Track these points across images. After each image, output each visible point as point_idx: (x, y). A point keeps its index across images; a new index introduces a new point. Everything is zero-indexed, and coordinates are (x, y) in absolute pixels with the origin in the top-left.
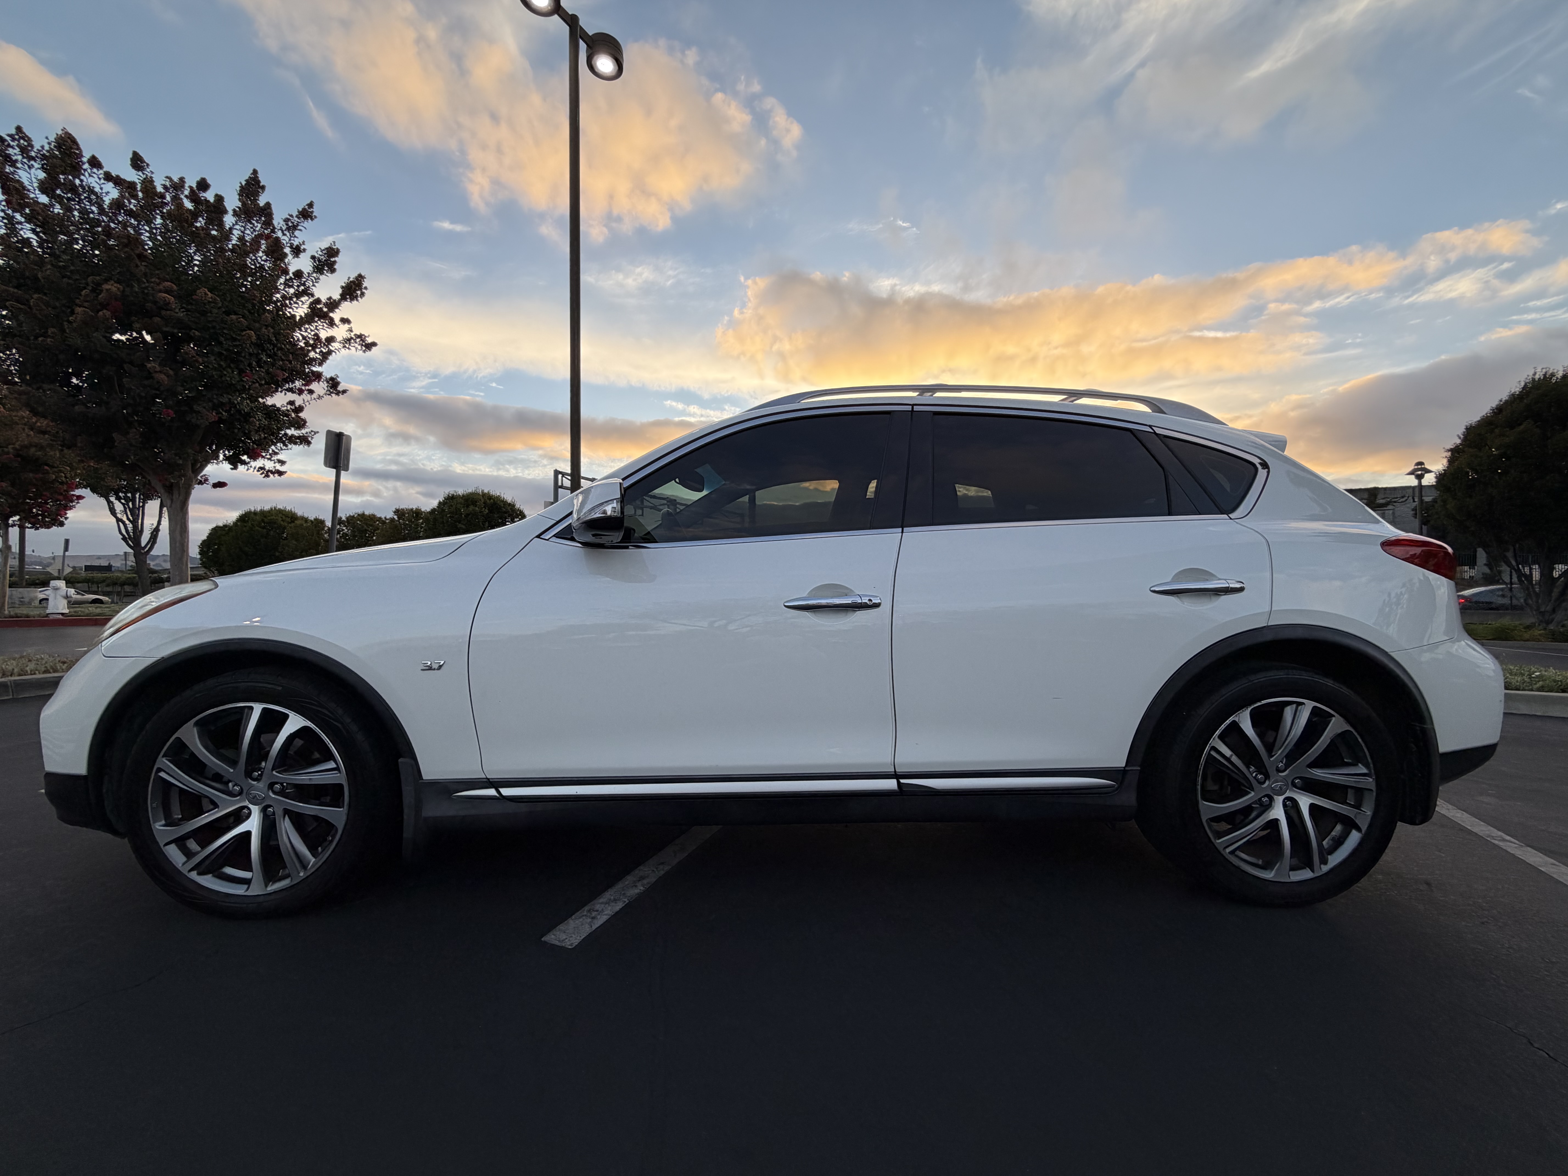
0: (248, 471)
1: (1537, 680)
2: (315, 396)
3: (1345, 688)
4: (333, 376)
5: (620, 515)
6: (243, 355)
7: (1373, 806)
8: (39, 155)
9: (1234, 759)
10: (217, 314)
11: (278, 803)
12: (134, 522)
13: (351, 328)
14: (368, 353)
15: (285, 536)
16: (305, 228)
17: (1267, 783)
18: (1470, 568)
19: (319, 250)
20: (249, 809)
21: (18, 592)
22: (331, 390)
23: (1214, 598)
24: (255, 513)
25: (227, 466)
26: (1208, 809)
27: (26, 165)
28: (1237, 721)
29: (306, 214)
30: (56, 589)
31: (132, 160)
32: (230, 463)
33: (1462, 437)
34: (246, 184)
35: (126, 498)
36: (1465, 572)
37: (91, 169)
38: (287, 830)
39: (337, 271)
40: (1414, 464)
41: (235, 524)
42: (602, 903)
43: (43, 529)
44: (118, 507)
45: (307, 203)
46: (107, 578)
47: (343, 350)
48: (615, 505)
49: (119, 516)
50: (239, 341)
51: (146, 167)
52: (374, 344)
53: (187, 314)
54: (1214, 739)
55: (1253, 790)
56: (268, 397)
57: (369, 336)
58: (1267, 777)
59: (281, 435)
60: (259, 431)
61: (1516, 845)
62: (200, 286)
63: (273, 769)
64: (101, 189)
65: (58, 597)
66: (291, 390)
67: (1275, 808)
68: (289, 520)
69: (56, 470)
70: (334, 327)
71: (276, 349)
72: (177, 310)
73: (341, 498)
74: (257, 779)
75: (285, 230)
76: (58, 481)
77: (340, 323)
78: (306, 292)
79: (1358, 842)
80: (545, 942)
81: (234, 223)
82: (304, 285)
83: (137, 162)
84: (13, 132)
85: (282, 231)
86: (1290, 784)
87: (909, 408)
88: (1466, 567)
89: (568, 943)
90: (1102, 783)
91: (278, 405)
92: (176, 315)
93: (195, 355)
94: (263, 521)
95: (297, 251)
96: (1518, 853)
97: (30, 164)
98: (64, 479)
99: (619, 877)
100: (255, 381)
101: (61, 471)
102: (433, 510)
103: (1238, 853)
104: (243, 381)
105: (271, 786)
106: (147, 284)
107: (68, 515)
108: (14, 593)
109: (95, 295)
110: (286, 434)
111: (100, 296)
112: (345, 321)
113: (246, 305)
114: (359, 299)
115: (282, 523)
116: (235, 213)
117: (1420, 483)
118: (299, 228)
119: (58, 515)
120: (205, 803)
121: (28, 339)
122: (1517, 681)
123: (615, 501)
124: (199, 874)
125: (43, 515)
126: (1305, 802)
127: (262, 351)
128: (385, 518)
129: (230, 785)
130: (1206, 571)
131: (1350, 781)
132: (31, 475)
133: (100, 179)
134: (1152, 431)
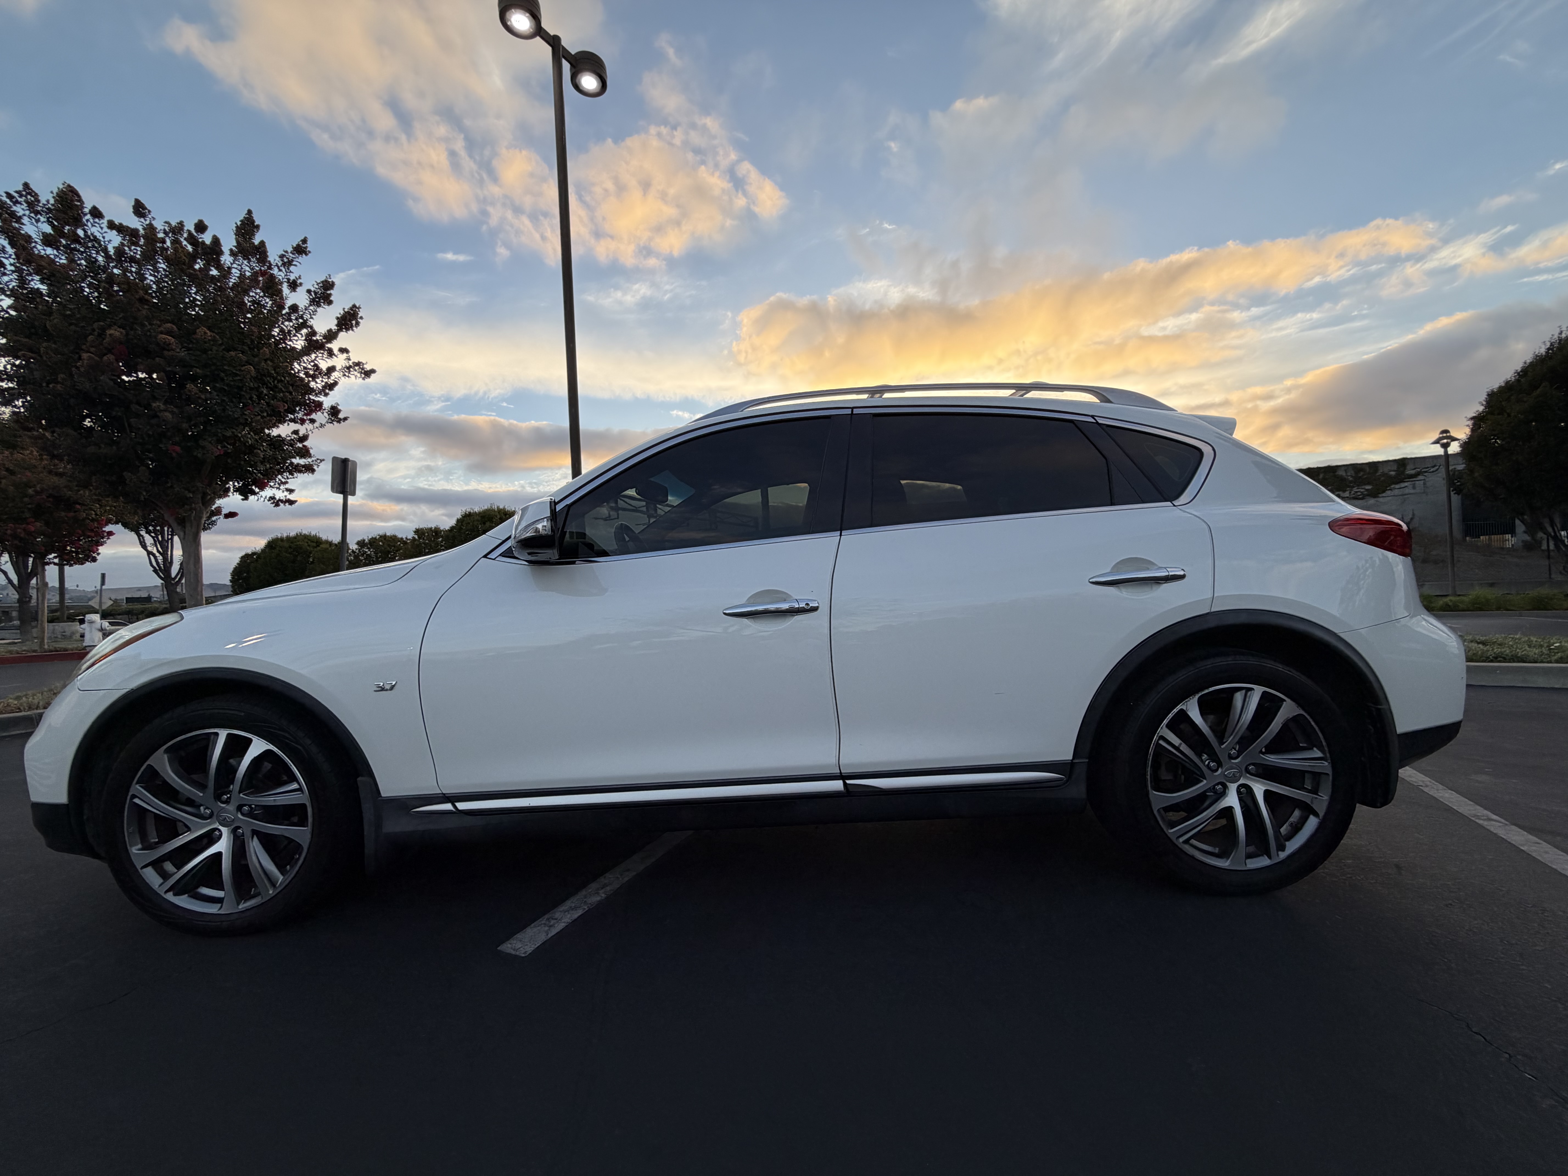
0: (259, 500)
1: (1556, 651)
2: (316, 424)
3: (1294, 671)
4: (334, 405)
5: (550, 533)
6: (244, 389)
7: (1330, 790)
8: (44, 209)
9: (1184, 748)
10: (217, 351)
11: (248, 824)
12: (164, 554)
13: (349, 356)
14: (367, 380)
15: (311, 560)
16: (300, 263)
17: (1220, 771)
18: (1512, 537)
19: (316, 283)
20: (220, 830)
21: (59, 627)
22: (333, 418)
23: (1155, 587)
24: (282, 539)
25: (238, 497)
26: (1159, 799)
27: (33, 219)
28: (1185, 709)
29: (300, 250)
30: (92, 622)
31: (134, 207)
32: (241, 494)
33: (1484, 403)
34: (240, 225)
35: (155, 531)
36: (1506, 540)
37: (93, 219)
38: (256, 850)
39: (334, 302)
40: (1439, 432)
41: (263, 551)
42: (561, 912)
43: (77, 566)
44: (149, 540)
45: (300, 239)
46: (145, 609)
47: (343, 378)
48: (545, 523)
49: (149, 549)
50: (239, 376)
51: (148, 213)
52: (373, 371)
53: (188, 353)
54: (1162, 728)
55: (1205, 779)
56: (274, 428)
57: (367, 363)
58: (1220, 764)
59: (287, 464)
60: (265, 462)
61: (1501, 824)
62: (200, 325)
63: (240, 792)
64: (104, 237)
65: (94, 630)
66: (294, 421)
67: (1229, 795)
68: (315, 544)
69: (86, 508)
70: (334, 357)
71: (276, 382)
72: (178, 350)
73: (349, 523)
74: (227, 802)
75: (281, 266)
76: (89, 519)
77: (339, 353)
78: (304, 325)
79: (1316, 827)
80: (500, 951)
81: (232, 262)
82: (302, 317)
83: (139, 209)
84: (21, 188)
85: (278, 268)
86: (1243, 769)
87: (849, 412)
88: (1507, 535)
89: (523, 952)
90: (1052, 776)
91: (283, 436)
92: (177, 354)
93: (198, 392)
94: (290, 547)
95: (294, 285)
96: (1501, 833)
97: (37, 218)
98: (94, 516)
99: (584, 885)
100: (256, 414)
101: (91, 509)
102: (452, 528)
103: (1193, 842)
104: (246, 414)
105: (239, 808)
106: (149, 327)
107: (100, 551)
108: (57, 627)
109: (101, 339)
110: (292, 463)
111: (105, 341)
112: (343, 350)
113: (245, 341)
114: (354, 328)
115: (308, 548)
116: (232, 253)
117: (1446, 452)
118: (294, 263)
119: (90, 551)
120: (180, 826)
121: (41, 386)
122: (1535, 654)
123: (545, 520)
124: (175, 895)
125: (77, 553)
126: (1259, 789)
127: (263, 385)
128: (406, 538)
129: (202, 808)
130: (1143, 559)
131: (1305, 765)
132: (63, 514)
133: (102, 228)
134: (1095, 421)
